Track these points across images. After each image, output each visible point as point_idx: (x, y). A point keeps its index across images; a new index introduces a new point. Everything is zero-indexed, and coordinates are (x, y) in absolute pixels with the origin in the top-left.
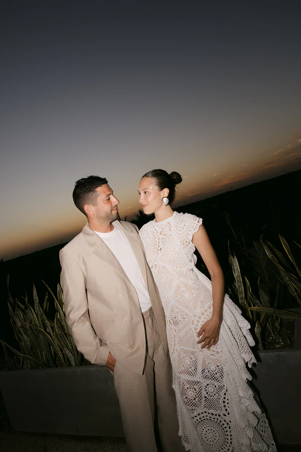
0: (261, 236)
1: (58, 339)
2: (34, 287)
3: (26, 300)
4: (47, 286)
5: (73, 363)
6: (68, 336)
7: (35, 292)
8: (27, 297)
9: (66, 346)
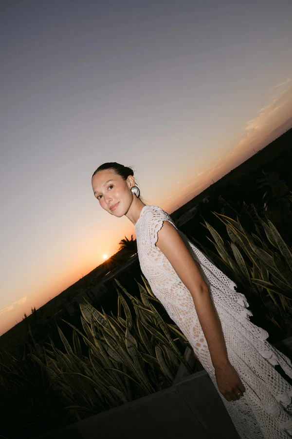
0: (265, 205)
1: (100, 378)
2: (59, 328)
3: (52, 345)
4: (69, 324)
5: (124, 399)
6: (109, 371)
7: (61, 333)
8: (52, 342)
9: (111, 383)
